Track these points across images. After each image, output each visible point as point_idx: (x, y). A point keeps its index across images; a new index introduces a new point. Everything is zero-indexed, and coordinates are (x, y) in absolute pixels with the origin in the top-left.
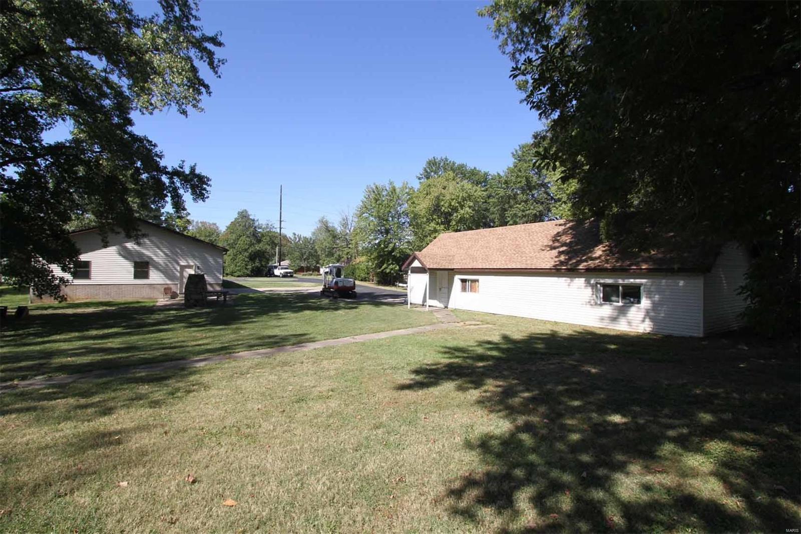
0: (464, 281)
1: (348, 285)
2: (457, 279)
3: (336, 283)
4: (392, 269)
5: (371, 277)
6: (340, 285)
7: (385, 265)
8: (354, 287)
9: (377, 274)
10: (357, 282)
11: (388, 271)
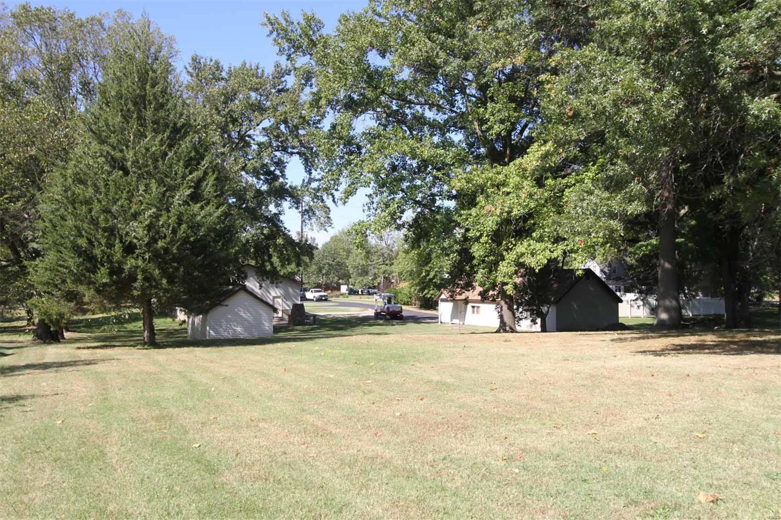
0: (473, 307)
1: (397, 310)
2: (469, 306)
3: (388, 308)
4: (432, 294)
5: (413, 301)
6: (391, 310)
7: (426, 291)
8: (401, 311)
9: (419, 299)
10: (404, 307)
11: (429, 296)
